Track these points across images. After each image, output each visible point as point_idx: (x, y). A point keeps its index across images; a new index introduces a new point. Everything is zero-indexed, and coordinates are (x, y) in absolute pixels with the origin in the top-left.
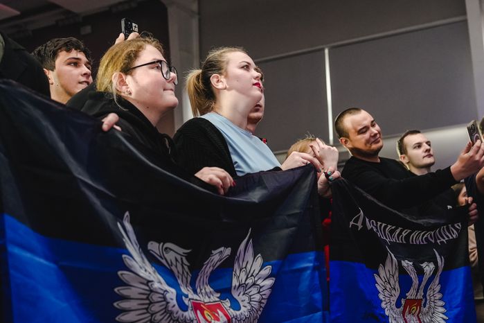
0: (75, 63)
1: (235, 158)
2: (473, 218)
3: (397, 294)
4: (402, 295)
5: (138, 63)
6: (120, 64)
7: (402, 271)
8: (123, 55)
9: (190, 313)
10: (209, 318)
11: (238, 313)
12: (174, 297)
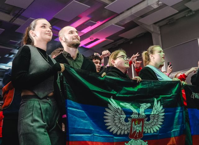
8: (114, 55)
9: (129, 123)
10: (136, 123)
11: (147, 122)
12: (124, 119)
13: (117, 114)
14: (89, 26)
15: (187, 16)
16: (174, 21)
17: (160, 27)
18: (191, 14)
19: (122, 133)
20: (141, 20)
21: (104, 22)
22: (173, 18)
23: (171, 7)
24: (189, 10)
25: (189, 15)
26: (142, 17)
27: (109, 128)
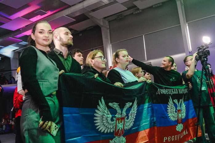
0: (80, 56)
1: (123, 78)
2: (190, 87)
3: (175, 109)
4: (176, 109)
5: (96, 57)
6: (91, 57)
7: (174, 103)
8: (92, 55)
9: (114, 122)
10: (120, 122)
11: (127, 120)
12: (110, 118)
13: (105, 114)
14: (38, 15)
15: (134, 13)
16: (123, 17)
17: (109, 21)
18: (138, 12)
19: (109, 131)
20: (92, 14)
21: (54, 12)
22: (122, 14)
23: (121, 4)
24: (137, 8)
25: (136, 12)
26: (93, 10)
27: (98, 127)
